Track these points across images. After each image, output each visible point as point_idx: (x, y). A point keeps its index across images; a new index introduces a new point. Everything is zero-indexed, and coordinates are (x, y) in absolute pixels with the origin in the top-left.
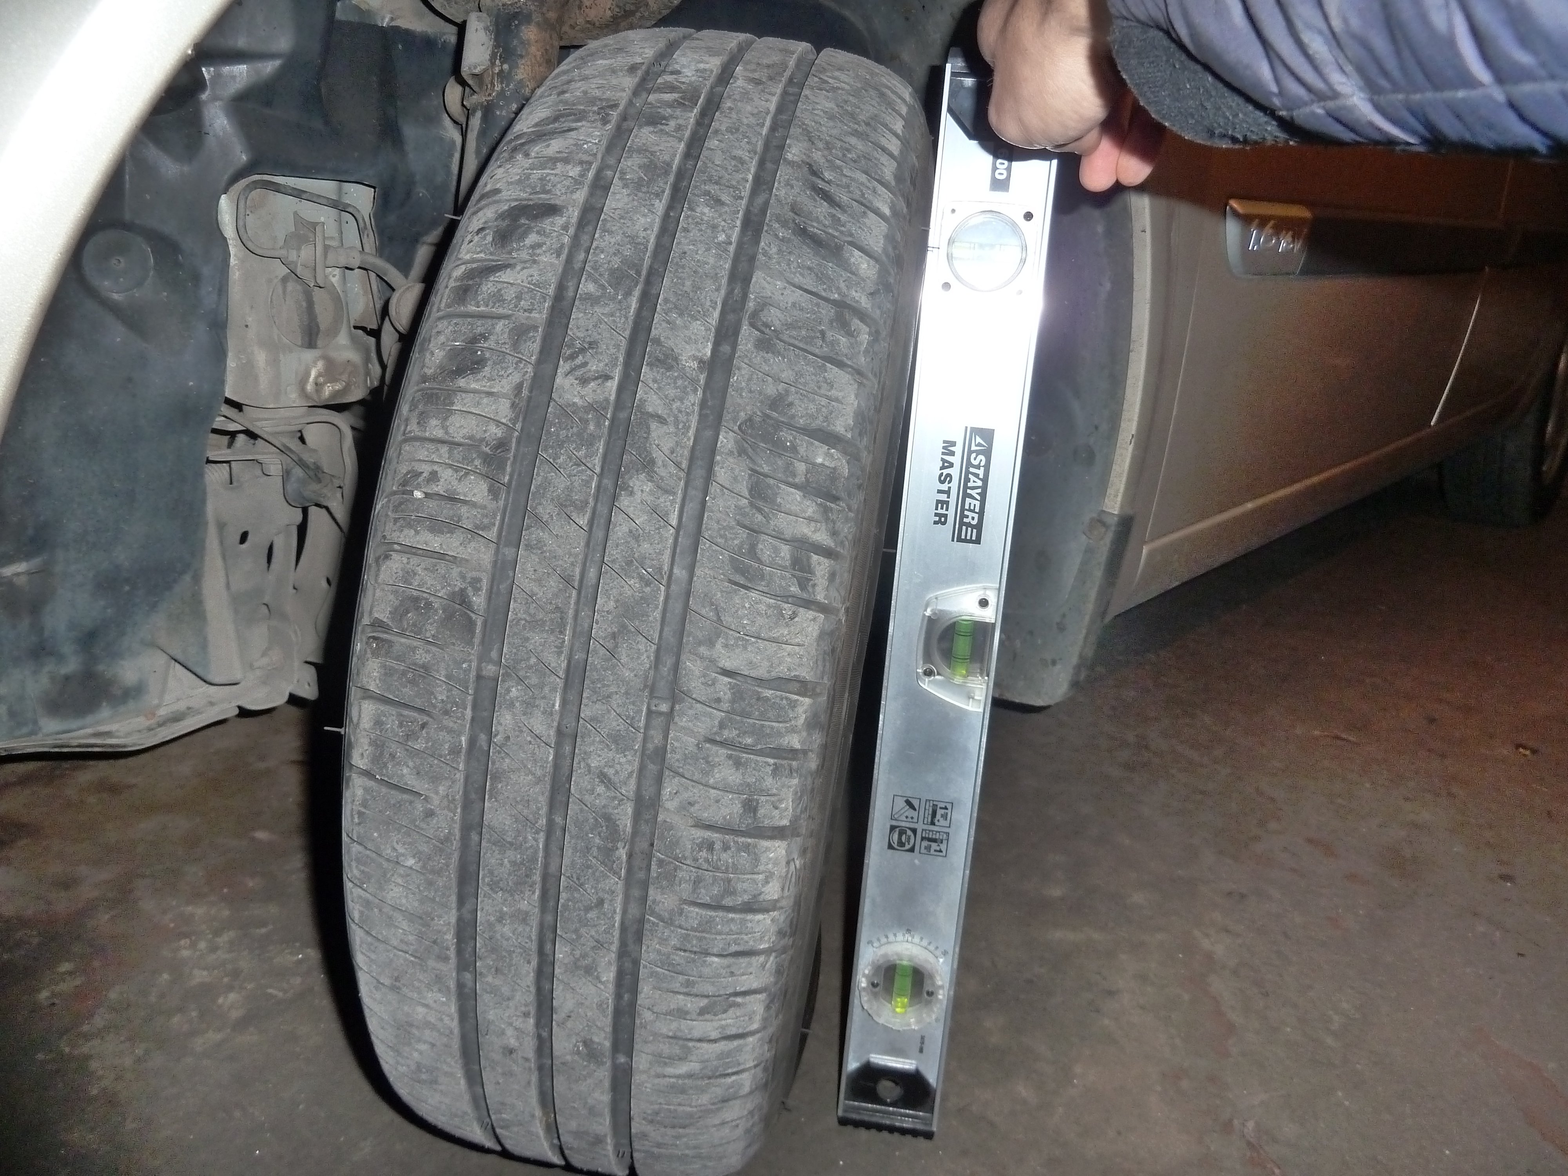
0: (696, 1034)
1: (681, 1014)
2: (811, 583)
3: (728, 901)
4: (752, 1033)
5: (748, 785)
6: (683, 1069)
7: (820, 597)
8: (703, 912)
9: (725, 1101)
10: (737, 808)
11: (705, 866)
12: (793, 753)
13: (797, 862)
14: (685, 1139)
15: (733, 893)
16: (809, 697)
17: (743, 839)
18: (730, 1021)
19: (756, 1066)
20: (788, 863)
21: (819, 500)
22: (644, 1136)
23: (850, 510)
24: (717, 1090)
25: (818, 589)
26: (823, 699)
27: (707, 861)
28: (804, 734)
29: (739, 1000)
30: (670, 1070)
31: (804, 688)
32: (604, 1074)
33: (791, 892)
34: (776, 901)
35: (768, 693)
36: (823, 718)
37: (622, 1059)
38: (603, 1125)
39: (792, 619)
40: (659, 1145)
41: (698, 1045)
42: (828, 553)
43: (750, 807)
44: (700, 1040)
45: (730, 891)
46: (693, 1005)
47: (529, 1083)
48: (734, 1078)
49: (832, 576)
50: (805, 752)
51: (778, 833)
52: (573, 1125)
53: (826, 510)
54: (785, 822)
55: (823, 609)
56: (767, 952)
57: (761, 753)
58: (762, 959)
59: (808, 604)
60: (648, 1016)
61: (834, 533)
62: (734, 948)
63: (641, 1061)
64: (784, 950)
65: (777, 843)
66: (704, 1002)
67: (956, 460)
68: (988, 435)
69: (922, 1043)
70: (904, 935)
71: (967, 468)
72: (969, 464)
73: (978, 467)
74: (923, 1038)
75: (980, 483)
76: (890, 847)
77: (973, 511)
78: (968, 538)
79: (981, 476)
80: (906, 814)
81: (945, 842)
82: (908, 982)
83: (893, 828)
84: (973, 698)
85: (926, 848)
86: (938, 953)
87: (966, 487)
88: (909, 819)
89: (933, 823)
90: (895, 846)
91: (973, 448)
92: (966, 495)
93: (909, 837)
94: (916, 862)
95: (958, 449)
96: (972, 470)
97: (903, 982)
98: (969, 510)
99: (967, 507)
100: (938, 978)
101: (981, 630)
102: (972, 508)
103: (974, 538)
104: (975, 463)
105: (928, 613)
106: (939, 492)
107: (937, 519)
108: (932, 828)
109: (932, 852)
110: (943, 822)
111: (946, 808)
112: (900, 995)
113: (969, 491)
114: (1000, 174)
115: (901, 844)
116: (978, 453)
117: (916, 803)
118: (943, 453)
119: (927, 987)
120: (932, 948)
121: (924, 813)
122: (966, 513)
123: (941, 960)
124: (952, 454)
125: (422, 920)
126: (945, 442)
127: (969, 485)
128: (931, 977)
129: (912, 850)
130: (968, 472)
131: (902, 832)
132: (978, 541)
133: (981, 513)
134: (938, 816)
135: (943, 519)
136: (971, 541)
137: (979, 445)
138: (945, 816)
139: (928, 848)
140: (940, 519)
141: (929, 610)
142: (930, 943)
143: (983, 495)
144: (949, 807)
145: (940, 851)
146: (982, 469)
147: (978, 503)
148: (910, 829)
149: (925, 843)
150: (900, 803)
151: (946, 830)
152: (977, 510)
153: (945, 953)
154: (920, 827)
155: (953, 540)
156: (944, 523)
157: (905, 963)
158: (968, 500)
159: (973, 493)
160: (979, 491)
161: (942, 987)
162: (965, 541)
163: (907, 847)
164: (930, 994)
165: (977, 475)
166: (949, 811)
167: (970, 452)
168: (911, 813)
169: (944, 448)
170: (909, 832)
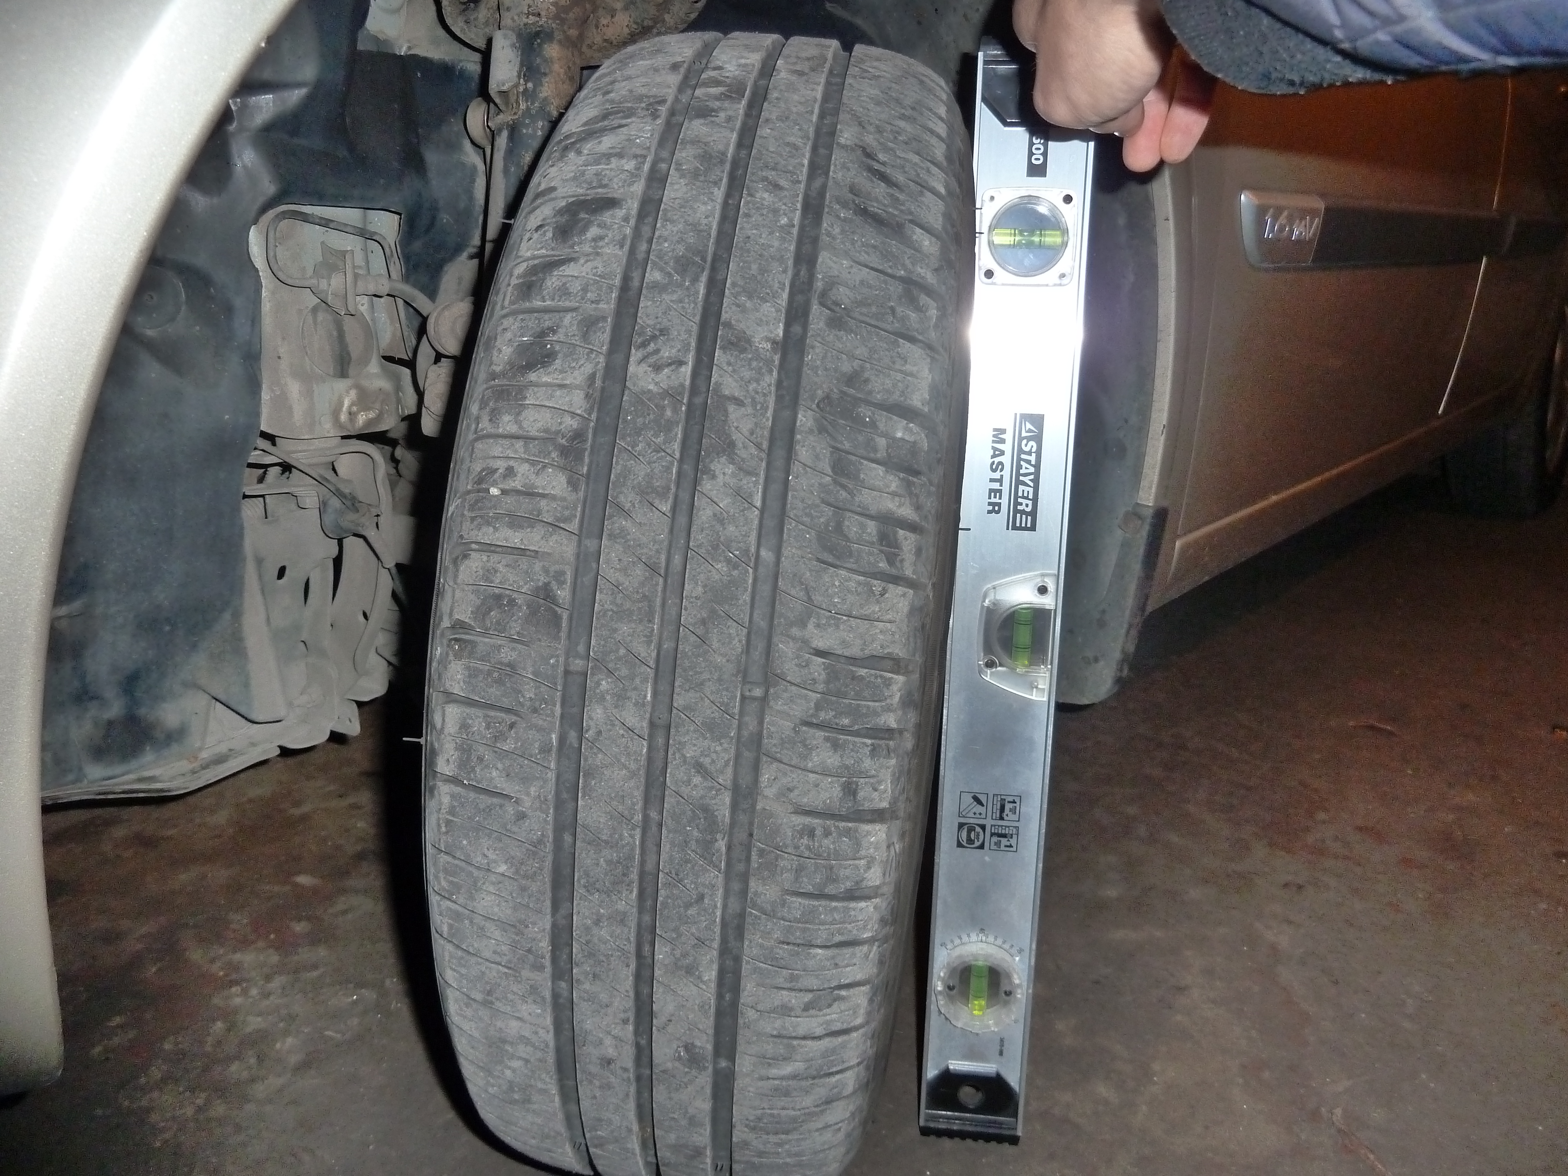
0: (801, 1032)
1: (785, 1010)
2: (899, 558)
3: (830, 889)
4: (856, 1029)
5: (847, 767)
6: (788, 1069)
7: (909, 572)
8: (806, 902)
9: (829, 1102)
10: (837, 791)
11: (807, 854)
12: (889, 733)
13: (897, 846)
14: (787, 1147)
15: (835, 881)
16: (903, 674)
17: (844, 824)
18: (835, 1016)
19: (859, 1064)
20: (888, 847)
21: (902, 475)
22: (746, 1144)
23: (931, 484)
24: (821, 1092)
25: (907, 564)
26: (916, 676)
27: (808, 848)
28: (900, 713)
29: (843, 993)
30: (774, 1072)
31: (897, 665)
32: (705, 1080)
33: (892, 877)
34: (878, 887)
35: (863, 672)
36: (916, 696)
37: (723, 1064)
38: (703, 1137)
39: (882, 595)
40: (761, 1154)
41: (803, 1042)
42: (913, 528)
43: (850, 790)
44: (804, 1038)
45: (832, 879)
46: (796, 1000)
47: (627, 1095)
48: (838, 1077)
49: (919, 551)
50: (901, 732)
51: (878, 816)
52: (672, 1138)
53: (909, 485)
54: (885, 805)
55: (911, 584)
56: (871, 941)
57: (857, 734)
58: (865, 948)
59: (896, 580)
60: (751, 1014)
61: (918, 508)
62: (838, 938)
63: (744, 1064)
64: (885, 940)
65: (878, 827)
66: (808, 997)
67: (1007, 447)
68: (1038, 421)
69: (1002, 1045)
70: (978, 935)
71: (1019, 455)
72: (1021, 451)
73: (1029, 453)
74: (1002, 1040)
75: (1032, 470)
76: (959, 845)
77: (1027, 498)
78: (1023, 525)
79: (1033, 463)
80: (974, 810)
81: (1015, 837)
82: (984, 983)
83: (961, 826)
84: (1037, 687)
85: (996, 844)
86: (1014, 951)
87: (1018, 474)
88: (978, 816)
89: (1002, 818)
90: (964, 844)
91: (1024, 434)
92: (1019, 483)
93: (978, 835)
94: (987, 858)
95: (1008, 437)
96: (1023, 456)
97: (979, 984)
98: (1023, 497)
99: (1020, 494)
100: (1015, 976)
101: (1040, 616)
102: (1026, 495)
103: (1029, 525)
104: (1027, 449)
105: (987, 603)
106: (992, 480)
107: (991, 508)
108: (1001, 823)
109: (1002, 848)
110: (1012, 817)
111: (1014, 802)
112: (977, 997)
113: (1021, 478)
114: (1036, 159)
115: (970, 841)
116: (1029, 439)
117: (983, 798)
118: (994, 442)
119: (1005, 987)
120: (1007, 946)
121: (992, 808)
122: (1020, 500)
123: (1017, 959)
124: (1003, 441)
125: (516, 927)
126: (995, 430)
127: (1022, 472)
128: (1009, 976)
129: (982, 847)
130: (1019, 459)
131: (971, 829)
132: (1033, 528)
133: (1035, 500)
134: (1007, 811)
135: (997, 508)
136: (1026, 529)
137: (1030, 431)
138: (1013, 811)
139: (998, 844)
140: (994, 508)
141: (987, 601)
142: (1004, 942)
143: (1036, 481)
144: (1017, 800)
145: (1011, 846)
146: (1034, 455)
147: (1031, 490)
148: (978, 825)
149: (995, 839)
150: (968, 799)
151: (1016, 824)
152: (1031, 497)
153: (1020, 951)
154: (988, 823)
155: (1008, 529)
156: (998, 512)
157: (980, 963)
158: (1021, 488)
159: (1026, 479)
160: (1032, 477)
161: (1019, 986)
162: (1021, 528)
163: (977, 844)
164: (1008, 994)
165: (1028, 462)
166: (1017, 805)
167: (1021, 439)
168: (979, 809)
169: (994, 436)
170: (978, 829)
